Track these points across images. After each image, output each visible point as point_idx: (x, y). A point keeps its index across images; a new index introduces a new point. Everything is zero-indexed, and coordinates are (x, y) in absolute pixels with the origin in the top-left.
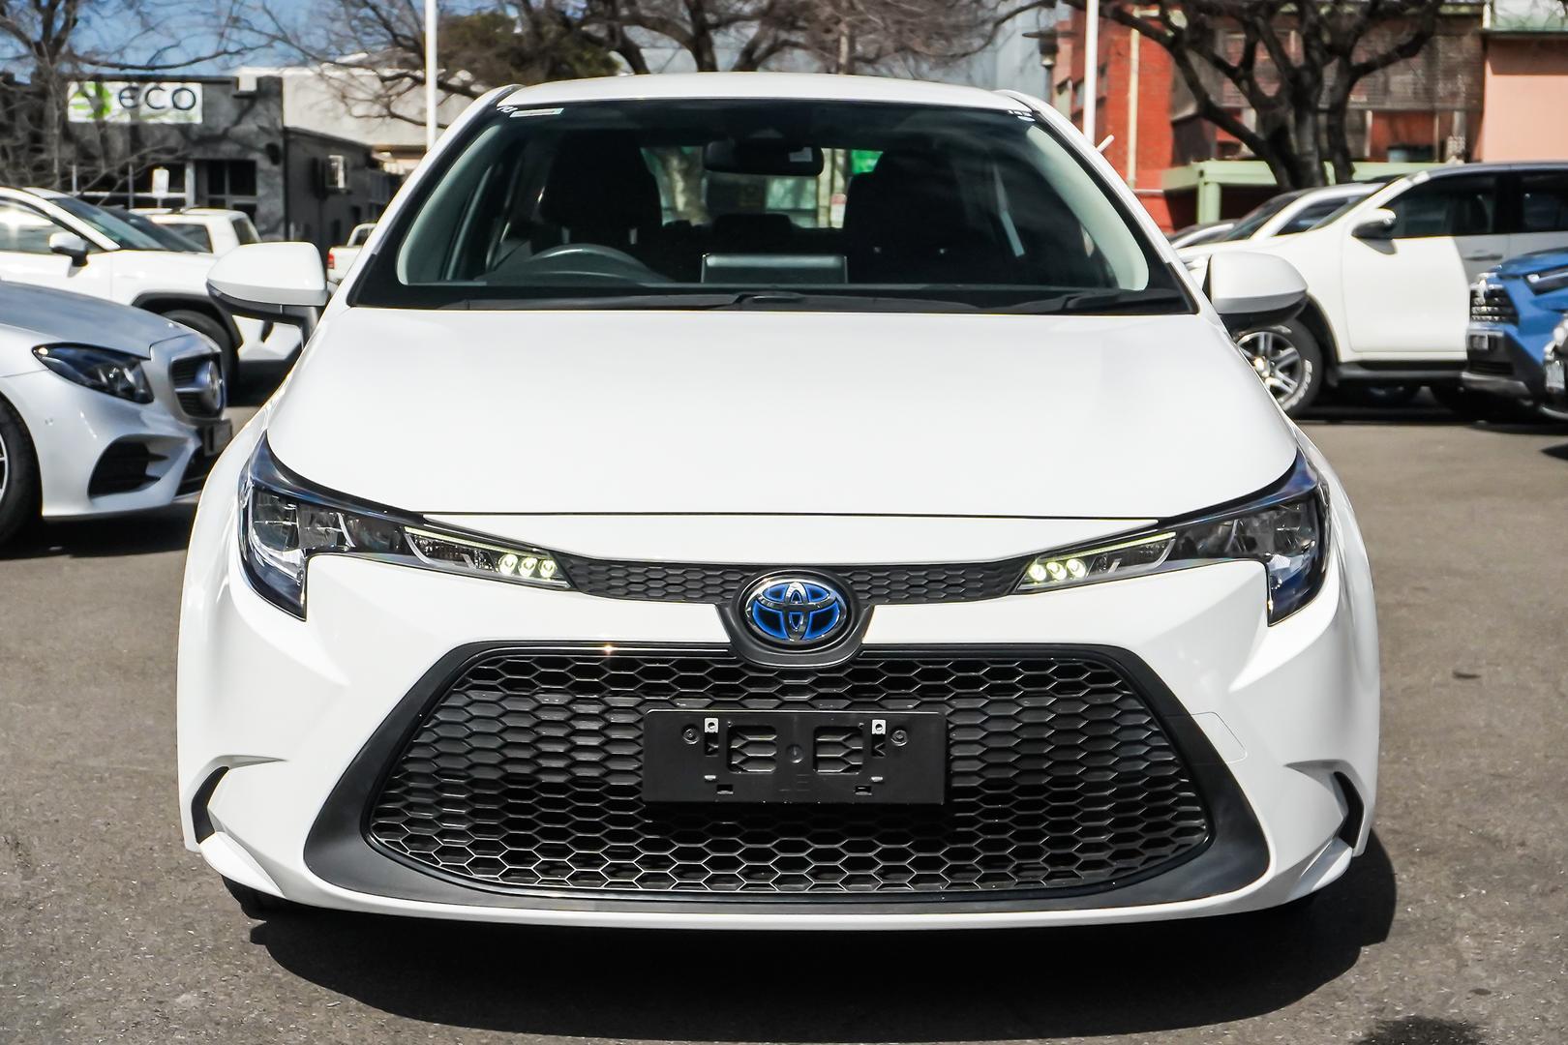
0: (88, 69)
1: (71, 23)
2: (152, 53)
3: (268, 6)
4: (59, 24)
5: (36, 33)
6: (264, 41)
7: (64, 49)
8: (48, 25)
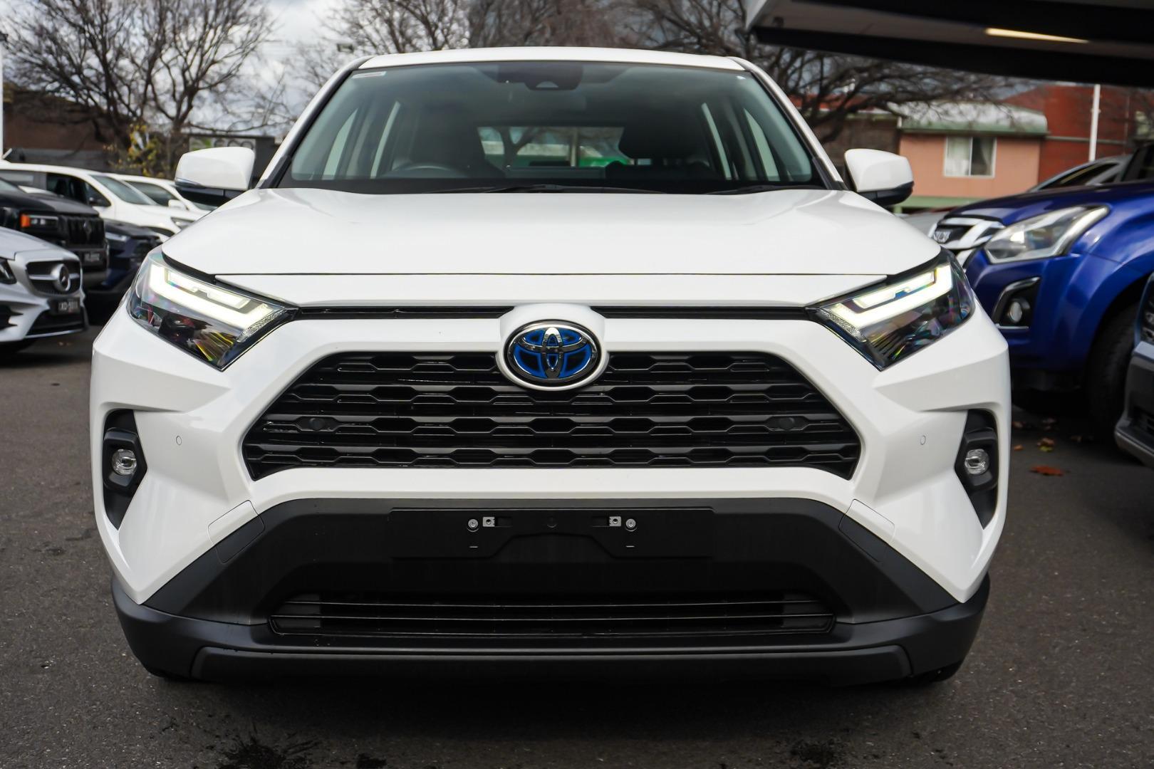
0: (196, 131)
1: (190, 107)
2: (230, 124)
3: (285, 103)
4: (184, 108)
5: (172, 111)
6: (286, 120)
7: (186, 121)
8: (179, 109)
